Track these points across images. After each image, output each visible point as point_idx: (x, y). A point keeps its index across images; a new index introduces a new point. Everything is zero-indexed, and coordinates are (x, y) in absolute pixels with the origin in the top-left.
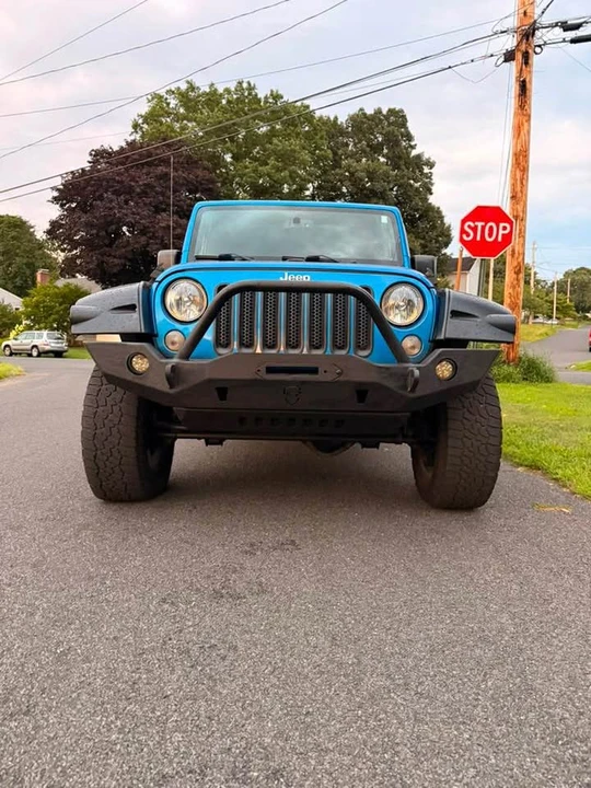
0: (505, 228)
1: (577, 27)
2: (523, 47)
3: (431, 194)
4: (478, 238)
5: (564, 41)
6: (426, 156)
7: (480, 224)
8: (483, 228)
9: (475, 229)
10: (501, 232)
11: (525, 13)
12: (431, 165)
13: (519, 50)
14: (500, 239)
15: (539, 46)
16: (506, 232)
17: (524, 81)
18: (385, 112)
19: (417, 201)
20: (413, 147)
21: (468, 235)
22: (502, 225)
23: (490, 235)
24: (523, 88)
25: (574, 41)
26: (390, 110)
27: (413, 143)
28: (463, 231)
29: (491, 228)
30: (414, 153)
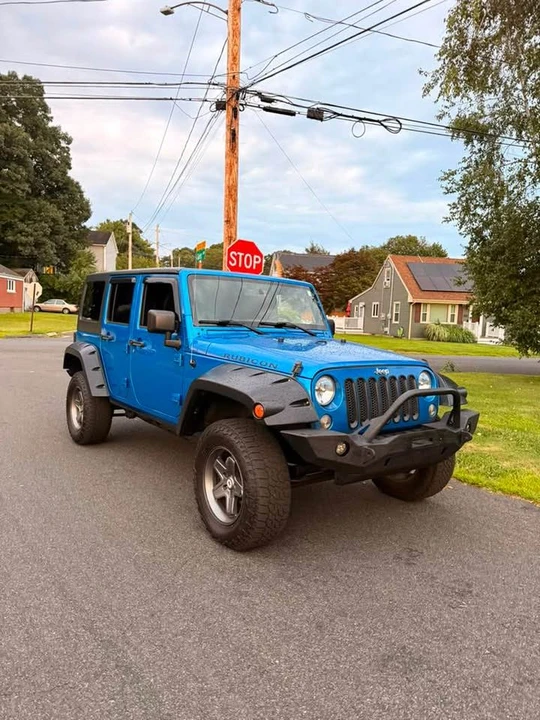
0: (257, 260)
1: (271, 101)
2: (233, 103)
3: (70, 168)
4: (240, 265)
5: (259, 107)
6: (63, 130)
7: (241, 254)
8: (243, 257)
9: (237, 257)
10: (255, 262)
11: (234, 77)
12: (69, 141)
13: (229, 105)
14: (254, 267)
15: (242, 105)
16: (259, 262)
17: (234, 131)
18: (20, 77)
19: (56, 173)
20: (50, 119)
21: (233, 262)
22: (255, 257)
23: (248, 264)
24: (233, 136)
25: (266, 109)
26: (25, 77)
27: (49, 115)
28: (229, 259)
29: (248, 258)
30: (51, 125)
